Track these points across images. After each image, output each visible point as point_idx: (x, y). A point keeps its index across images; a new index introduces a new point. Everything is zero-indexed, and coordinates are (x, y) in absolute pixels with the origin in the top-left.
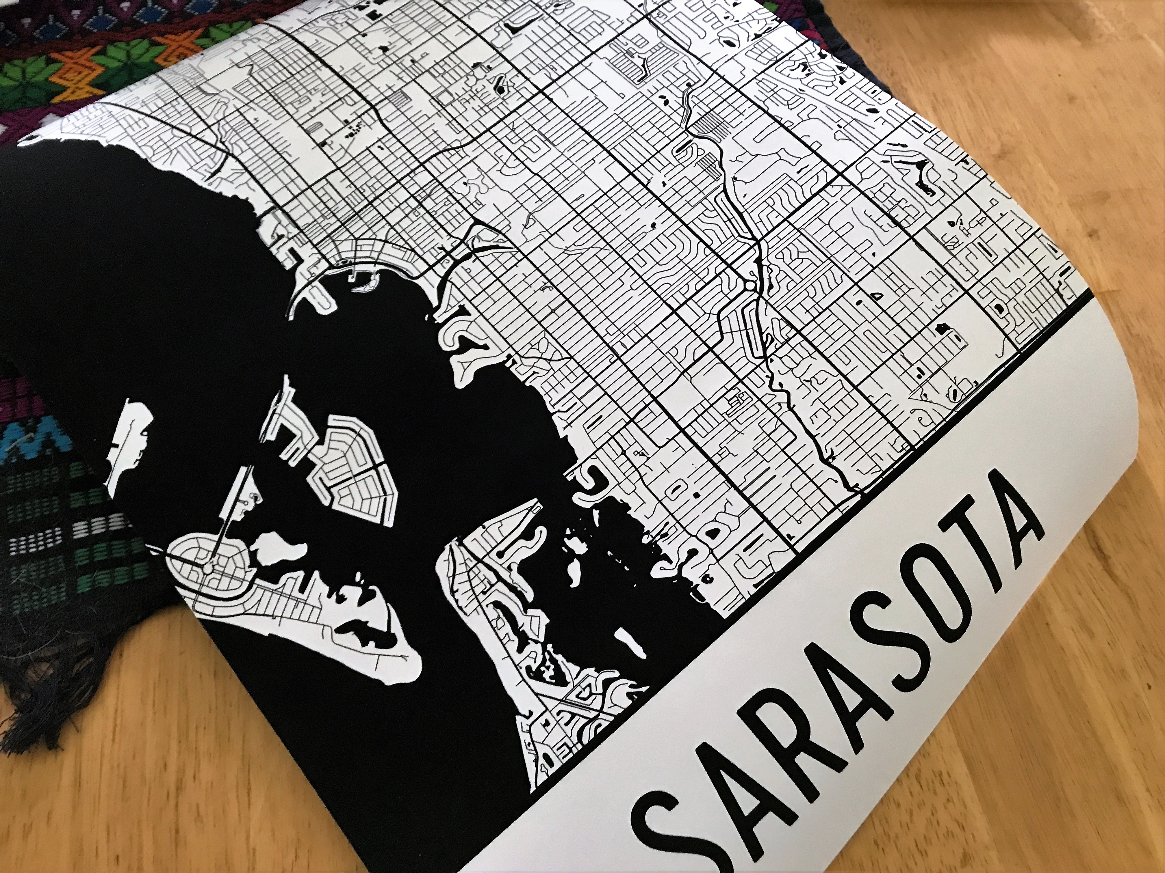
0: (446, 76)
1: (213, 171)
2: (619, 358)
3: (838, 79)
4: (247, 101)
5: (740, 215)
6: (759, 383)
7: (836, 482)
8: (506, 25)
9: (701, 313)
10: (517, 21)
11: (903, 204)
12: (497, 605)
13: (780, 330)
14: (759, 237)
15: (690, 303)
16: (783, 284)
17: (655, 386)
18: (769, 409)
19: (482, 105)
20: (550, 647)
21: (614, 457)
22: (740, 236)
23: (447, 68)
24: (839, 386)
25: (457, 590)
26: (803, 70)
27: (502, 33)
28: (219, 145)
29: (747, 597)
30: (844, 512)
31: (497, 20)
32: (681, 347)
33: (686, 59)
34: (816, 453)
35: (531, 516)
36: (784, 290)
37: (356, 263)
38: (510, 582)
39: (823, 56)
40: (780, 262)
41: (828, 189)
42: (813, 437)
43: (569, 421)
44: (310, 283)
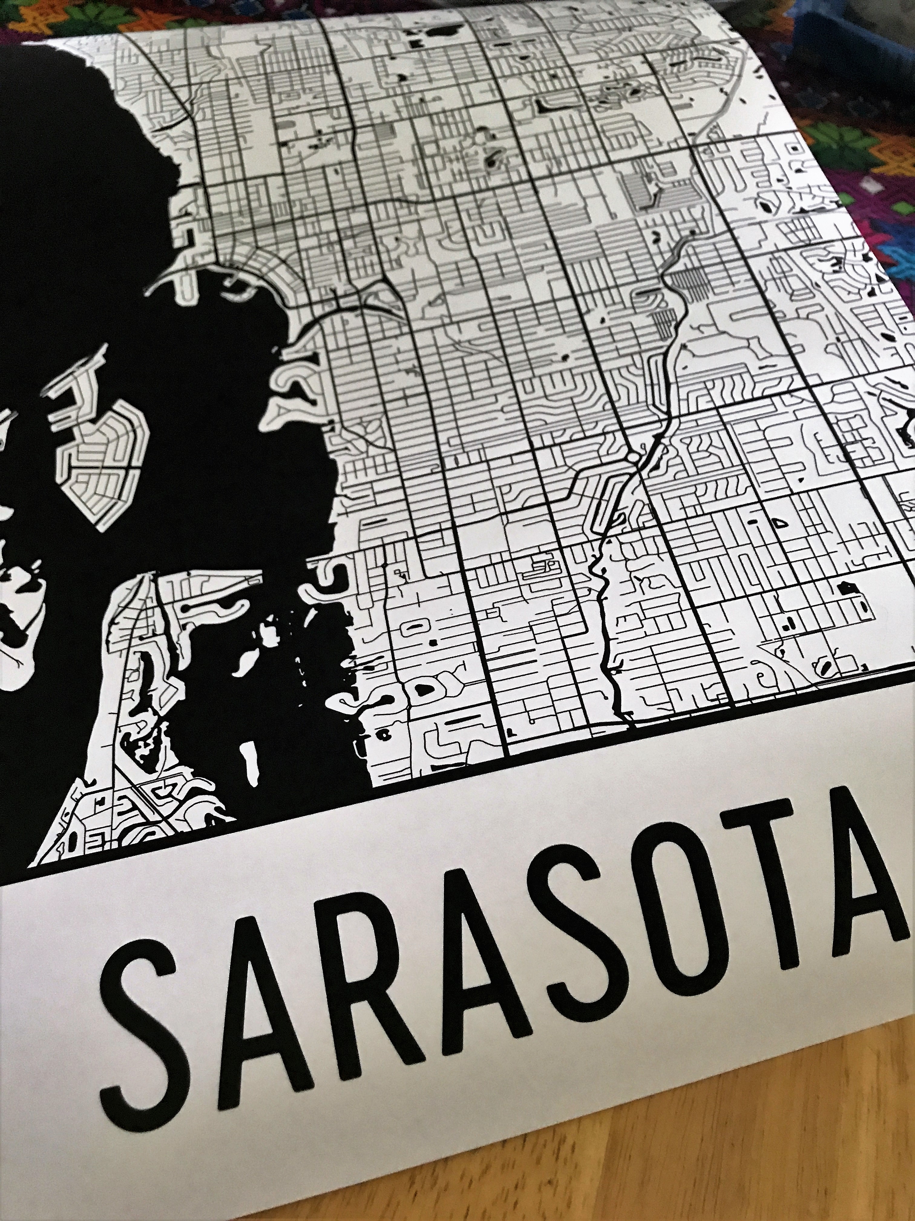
0: (445, 128)
1: (165, 125)
2: (443, 471)
3: (869, 289)
4: (240, 75)
5: (668, 385)
6: (580, 558)
7: (606, 698)
8: (538, 102)
9: (560, 462)
10: (550, 102)
11: (867, 443)
12: (146, 657)
13: (640, 515)
14: (674, 413)
15: (556, 450)
16: (672, 471)
17: (462, 514)
18: (574, 590)
19: (463, 170)
20: (164, 726)
21: (371, 564)
22: (654, 405)
23: (450, 120)
24: (675, 598)
25: (118, 623)
26: (833, 265)
27: (529, 108)
28: (188, 106)
29: (416, 775)
30: (594, 736)
31: (532, 92)
32: (516, 489)
33: (706, 206)
34: (600, 658)
35: (245, 585)
36: (670, 476)
37: (242, 270)
38: (175, 639)
39: (866, 258)
40: (682, 449)
41: (786, 397)
42: (607, 639)
43: (348, 510)
44: (186, 269)
